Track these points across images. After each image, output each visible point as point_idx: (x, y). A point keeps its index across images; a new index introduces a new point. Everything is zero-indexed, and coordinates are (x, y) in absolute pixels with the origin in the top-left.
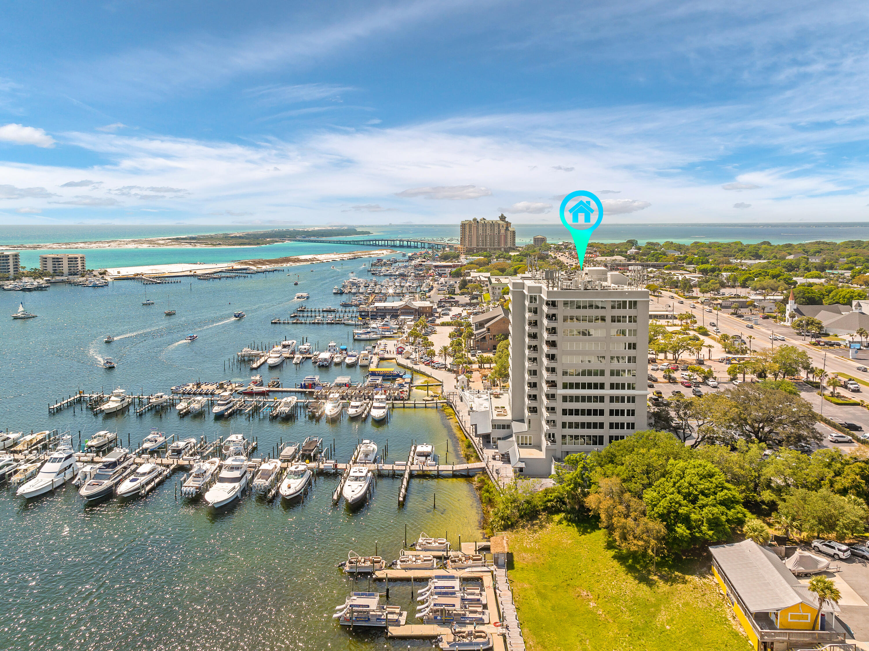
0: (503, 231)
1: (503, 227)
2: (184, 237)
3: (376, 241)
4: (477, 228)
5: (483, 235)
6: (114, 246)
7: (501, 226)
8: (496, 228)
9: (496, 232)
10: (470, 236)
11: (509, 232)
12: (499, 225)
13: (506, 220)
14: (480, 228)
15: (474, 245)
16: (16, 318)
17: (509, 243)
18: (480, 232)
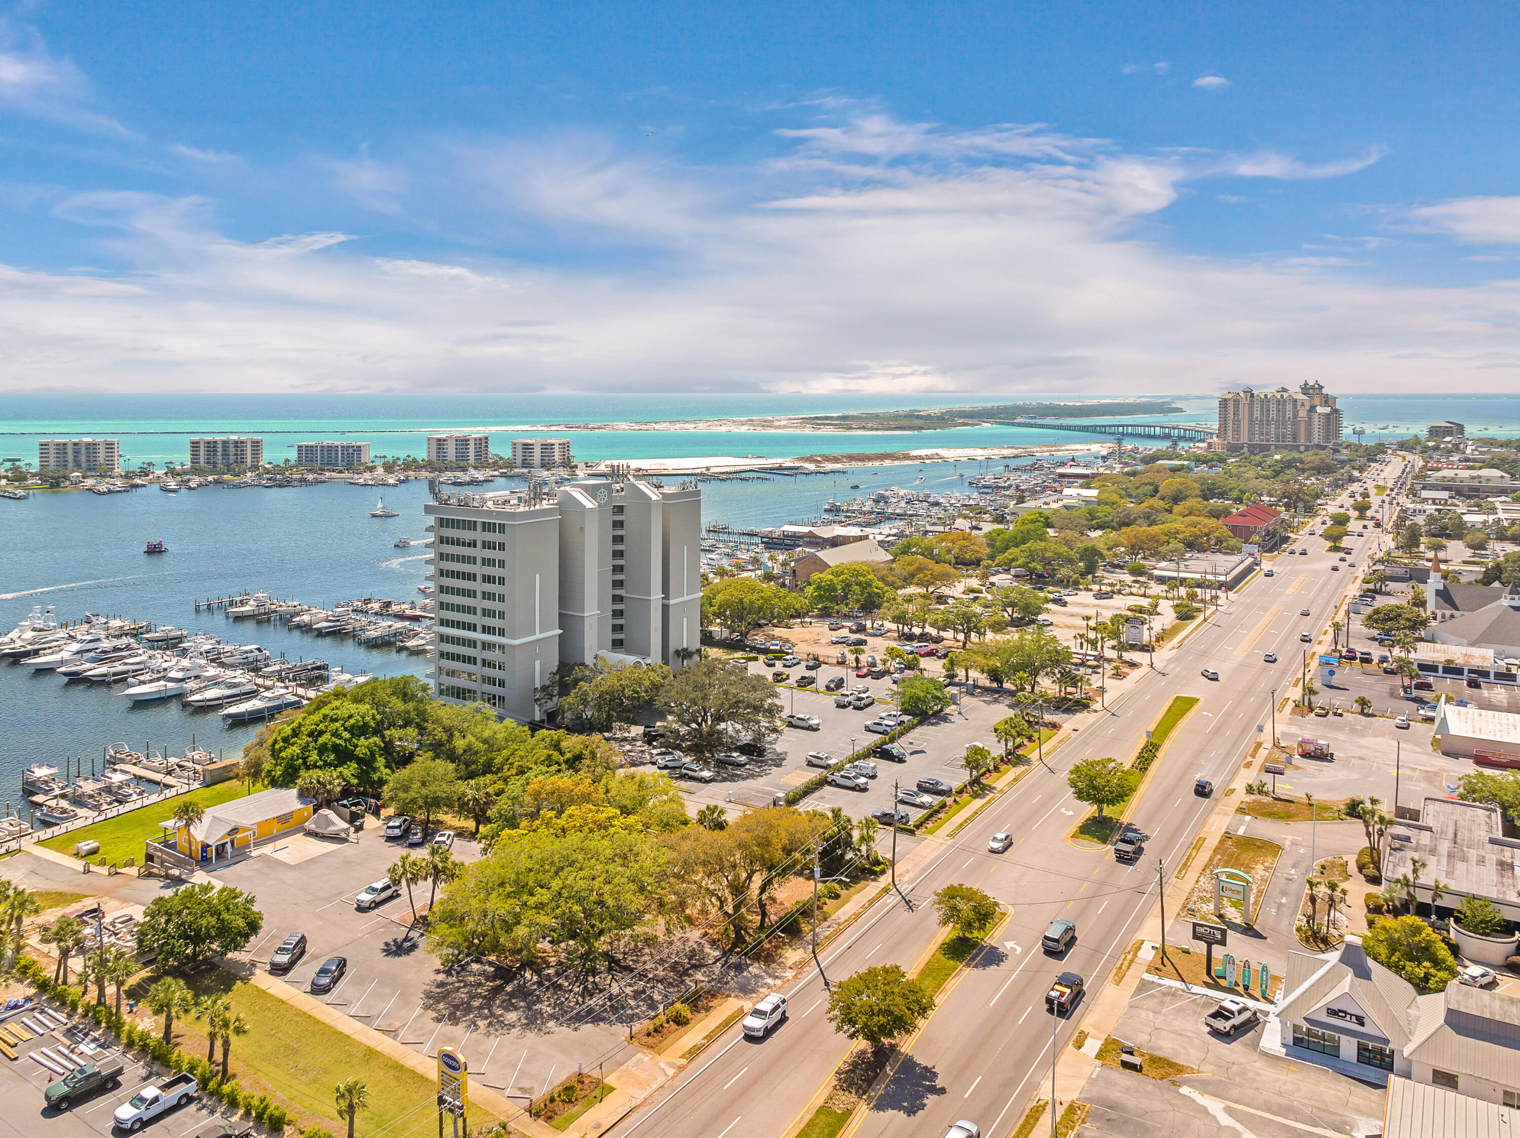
0: (1303, 414)
1: (1303, 405)
2: (835, 415)
3: (1123, 426)
4: (1251, 406)
5: (1261, 421)
6: (702, 428)
7: (1299, 404)
8: (1289, 407)
9: (1289, 414)
10: (1237, 422)
11: (1316, 416)
12: (1295, 401)
13: (1324, 391)
14: (1257, 407)
15: (1244, 439)
16: (374, 516)
17: (1316, 436)
18: (1257, 414)
